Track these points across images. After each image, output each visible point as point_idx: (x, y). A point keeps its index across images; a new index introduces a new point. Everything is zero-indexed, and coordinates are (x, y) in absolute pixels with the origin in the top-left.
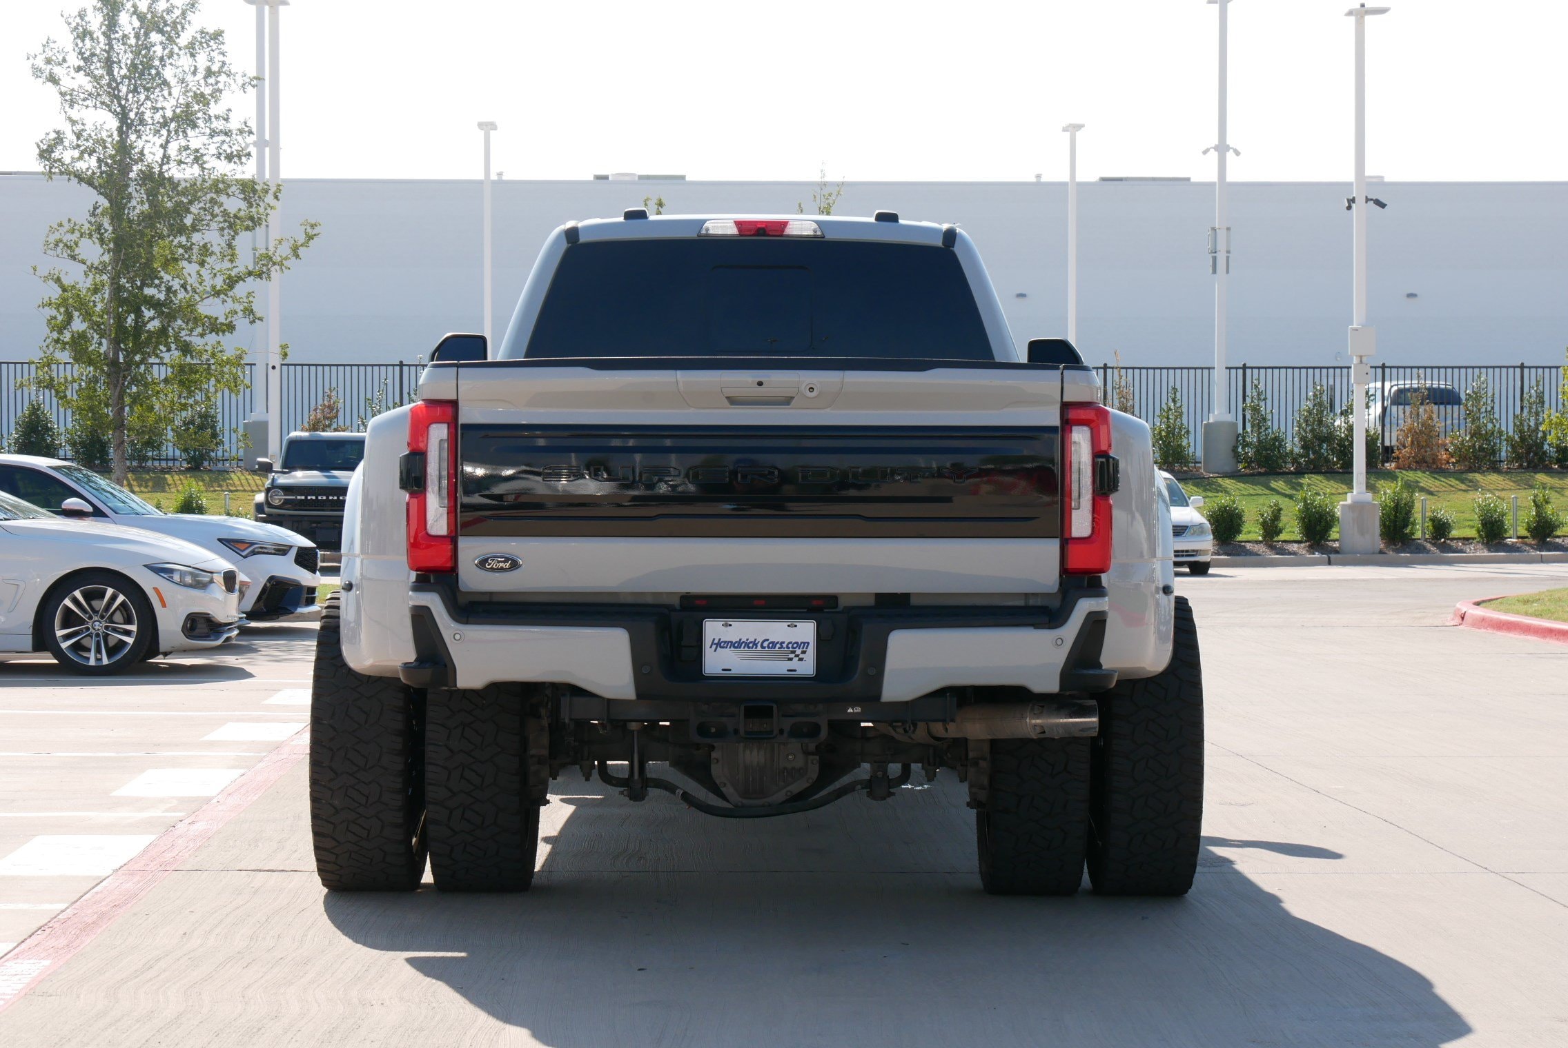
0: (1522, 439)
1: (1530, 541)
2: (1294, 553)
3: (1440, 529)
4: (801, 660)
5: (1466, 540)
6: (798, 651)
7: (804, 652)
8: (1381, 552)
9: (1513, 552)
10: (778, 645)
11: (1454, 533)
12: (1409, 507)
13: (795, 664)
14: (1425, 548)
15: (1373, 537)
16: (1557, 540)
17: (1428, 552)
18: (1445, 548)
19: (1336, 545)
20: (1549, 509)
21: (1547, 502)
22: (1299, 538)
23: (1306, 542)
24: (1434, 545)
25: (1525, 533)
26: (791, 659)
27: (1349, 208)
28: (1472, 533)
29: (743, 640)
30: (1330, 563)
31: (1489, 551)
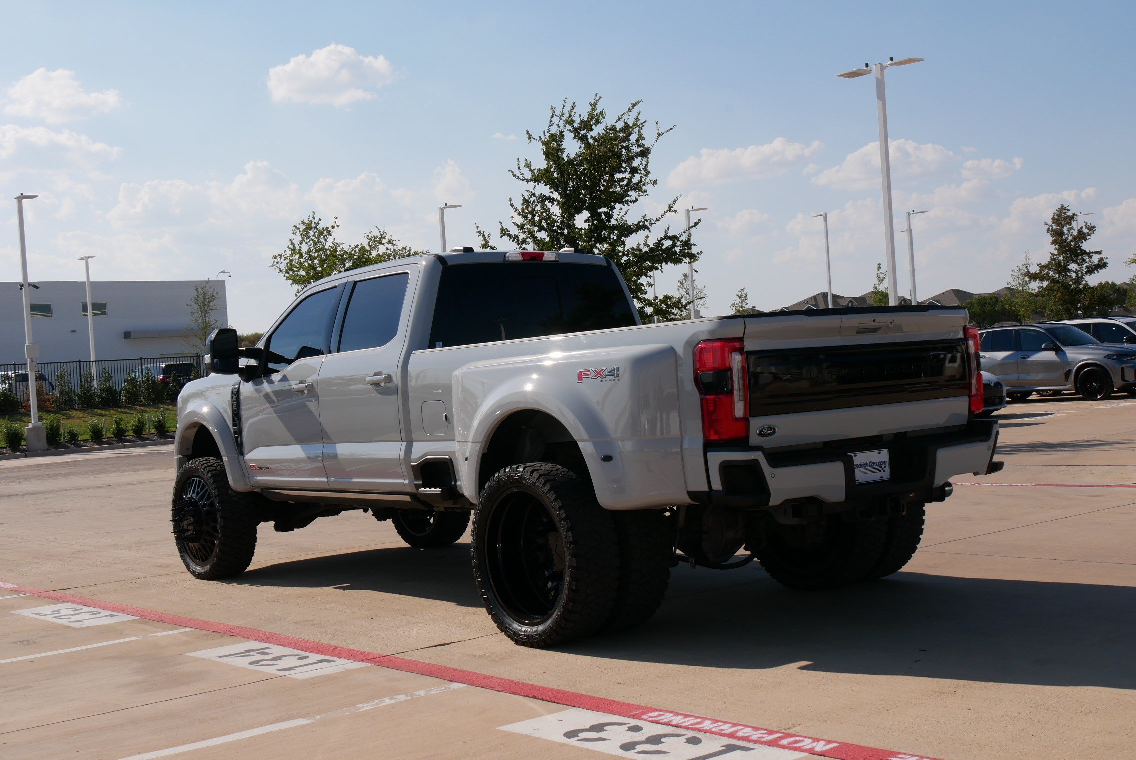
0: (85, 394)
1: (114, 439)
2: (6, 454)
3: (74, 437)
4: (884, 471)
5: (85, 441)
6: (883, 467)
7: (885, 467)
8: (48, 450)
9: (110, 445)
10: (875, 464)
11: (81, 438)
12: (58, 427)
13: (882, 474)
14: (68, 446)
15: (43, 443)
16: (128, 438)
17: (70, 448)
18: (78, 446)
19: (25, 448)
20: (123, 425)
21: (122, 421)
22: (5, 446)
23: (9, 447)
24: (71, 444)
25: (112, 436)
26: (880, 471)
27: (21, 289)
28: (87, 437)
29: (862, 463)
30: (26, 457)
31: (99, 445)
